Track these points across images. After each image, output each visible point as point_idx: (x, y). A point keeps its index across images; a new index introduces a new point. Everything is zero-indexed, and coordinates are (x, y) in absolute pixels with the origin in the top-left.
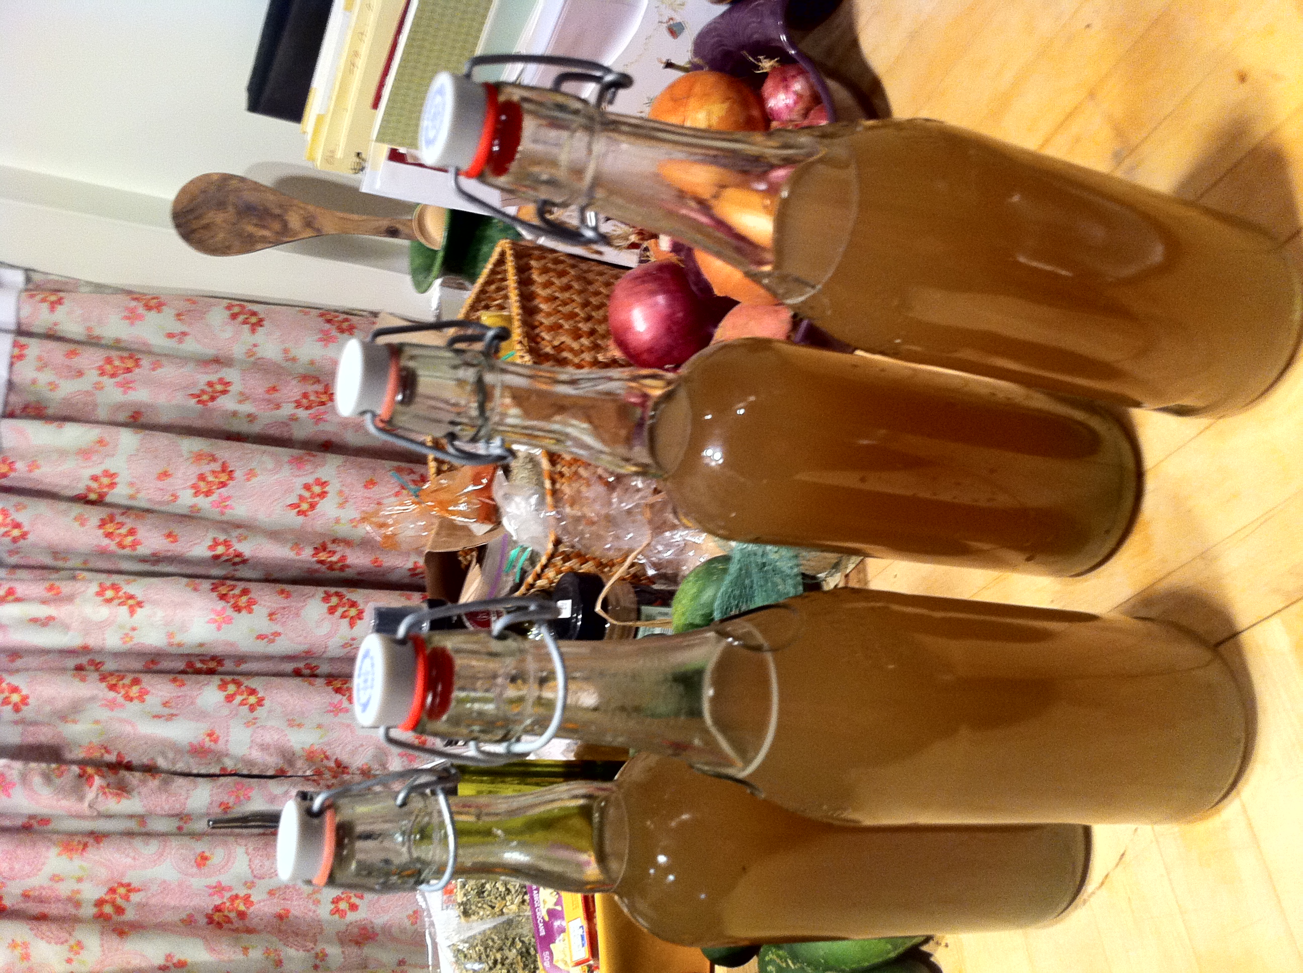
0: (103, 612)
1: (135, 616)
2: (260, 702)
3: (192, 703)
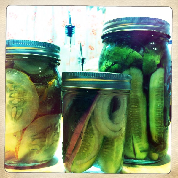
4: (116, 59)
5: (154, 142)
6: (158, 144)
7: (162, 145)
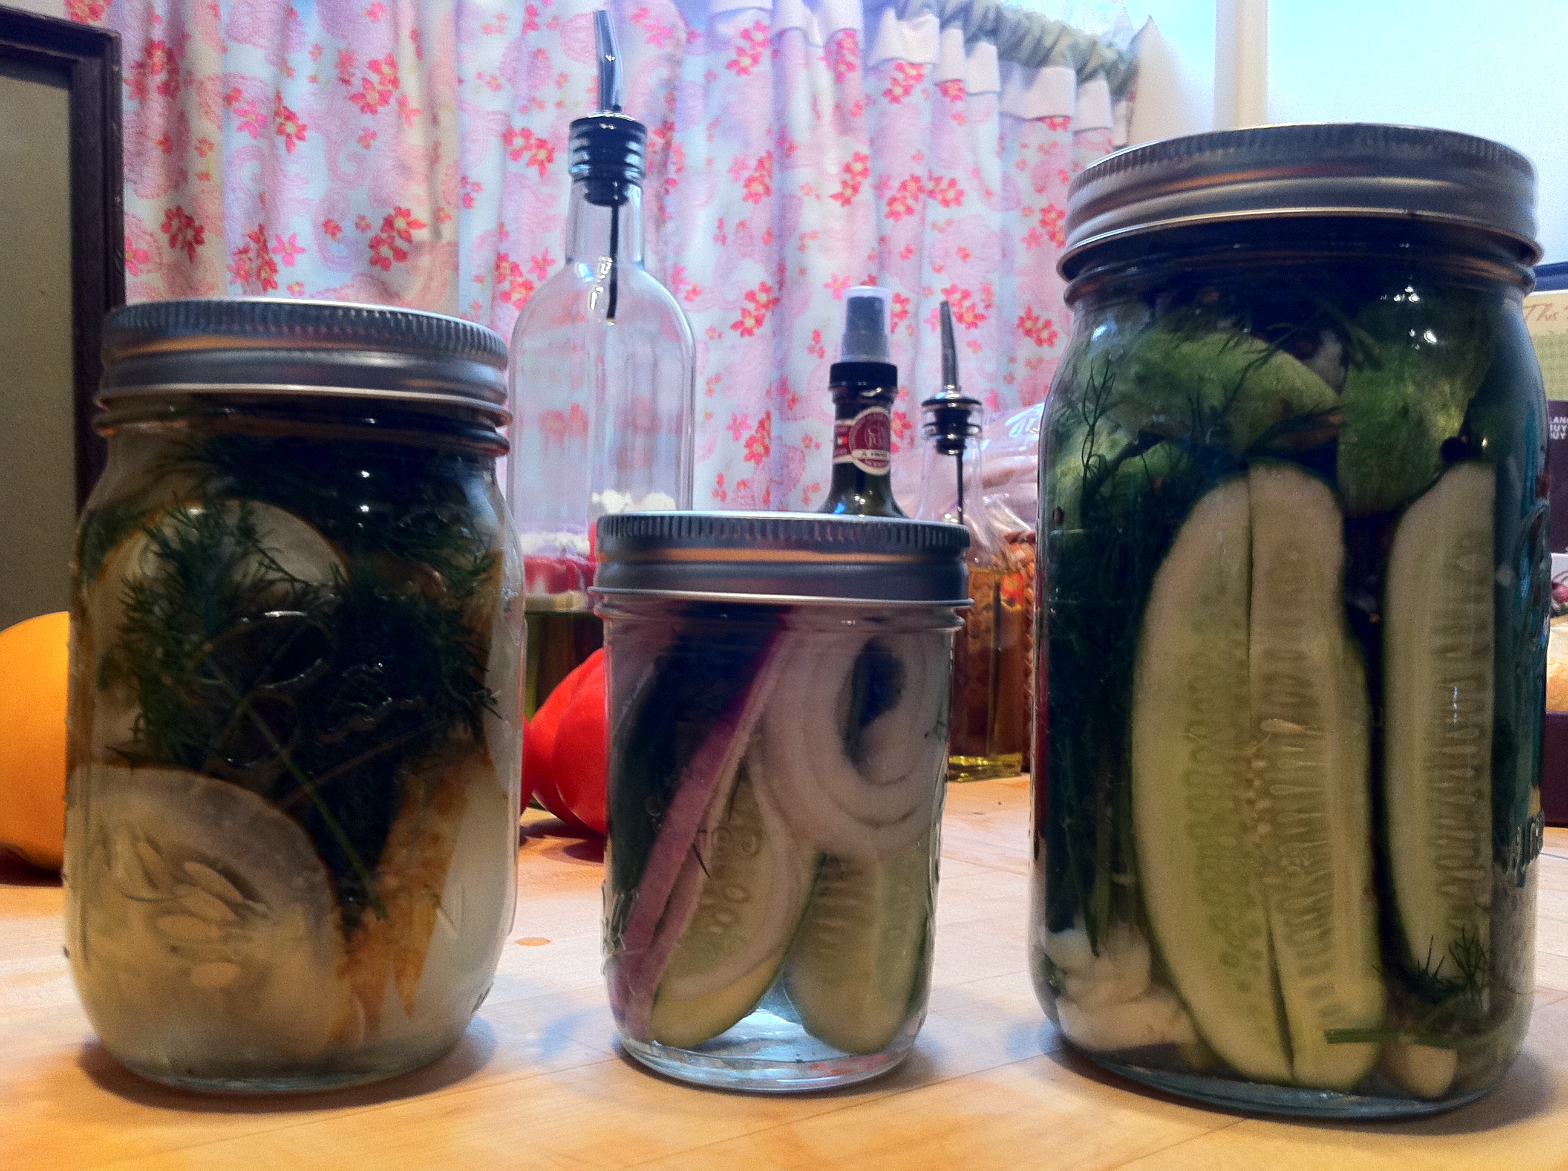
0: (832, 167)
1: (832, 201)
2: (749, 332)
3: (744, 255)
4: (1158, 413)
5: (1425, 972)
6: (1452, 988)
7: (1479, 993)
